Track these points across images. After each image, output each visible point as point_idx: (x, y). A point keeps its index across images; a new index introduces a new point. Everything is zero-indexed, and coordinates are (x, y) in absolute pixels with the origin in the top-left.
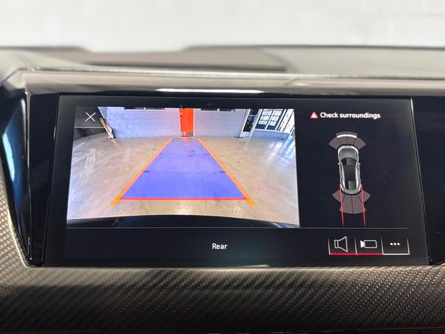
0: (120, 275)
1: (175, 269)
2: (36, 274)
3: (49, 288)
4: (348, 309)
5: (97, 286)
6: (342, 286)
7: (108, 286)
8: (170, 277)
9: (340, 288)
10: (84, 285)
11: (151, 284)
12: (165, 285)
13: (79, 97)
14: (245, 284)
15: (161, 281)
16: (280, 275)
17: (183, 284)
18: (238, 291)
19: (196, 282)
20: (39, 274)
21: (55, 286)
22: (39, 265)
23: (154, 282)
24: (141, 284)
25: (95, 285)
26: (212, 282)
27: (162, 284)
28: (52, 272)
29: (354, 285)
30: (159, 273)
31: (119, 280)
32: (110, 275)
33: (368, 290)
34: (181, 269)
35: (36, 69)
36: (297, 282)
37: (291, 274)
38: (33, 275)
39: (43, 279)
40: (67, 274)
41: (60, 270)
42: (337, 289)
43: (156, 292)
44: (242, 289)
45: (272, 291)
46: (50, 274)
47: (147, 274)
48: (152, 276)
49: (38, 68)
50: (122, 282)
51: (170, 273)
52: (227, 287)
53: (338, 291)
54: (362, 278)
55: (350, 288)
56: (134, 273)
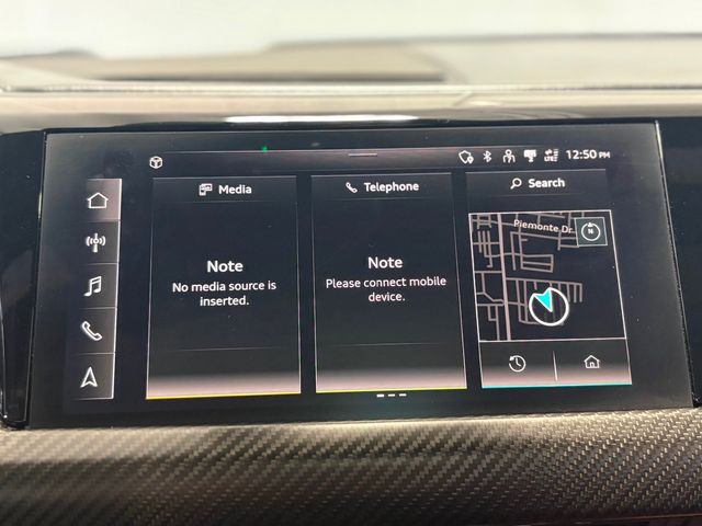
0: (161, 440)
1: (255, 426)
2: (14, 443)
4: (559, 482)
6: (544, 446)
7: (140, 459)
8: (247, 441)
9: (540, 450)
10: (99, 458)
11: (214, 453)
12: (240, 454)
13: (81, 135)
15: (230, 448)
16: (437, 431)
17: (269, 452)
18: (364, 462)
19: (291, 447)
20: (21, 443)
21: (49, 463)
22: (20, 427)
23: (219, 449)
24: (196, 454)
25: (117, 458)
26: (319, 446)
27: (233, 453)
28: (43, 439)
29: (563, 445)
30: (228, 434)
31: (159, 449)
32: (143, 440)
34: (265, 426)
35: (5, 90)
37: (456, 429)
38: (9, 444)
39: (27, 451)
40: (69, 440)
41: (57, 434)
42: (535, 451)
43: (223, 467)
44: (371, 457)
45: (422, 459)
46: (39, 442)
47: (207, 437)
48: (215, 439)
49: (9, 88)
50: (164, 451)
51: (246, 434)
52: (345, 454)
53: (536, 455)
54: (578, 432)
55: (557, 450)
56: (184, 436)
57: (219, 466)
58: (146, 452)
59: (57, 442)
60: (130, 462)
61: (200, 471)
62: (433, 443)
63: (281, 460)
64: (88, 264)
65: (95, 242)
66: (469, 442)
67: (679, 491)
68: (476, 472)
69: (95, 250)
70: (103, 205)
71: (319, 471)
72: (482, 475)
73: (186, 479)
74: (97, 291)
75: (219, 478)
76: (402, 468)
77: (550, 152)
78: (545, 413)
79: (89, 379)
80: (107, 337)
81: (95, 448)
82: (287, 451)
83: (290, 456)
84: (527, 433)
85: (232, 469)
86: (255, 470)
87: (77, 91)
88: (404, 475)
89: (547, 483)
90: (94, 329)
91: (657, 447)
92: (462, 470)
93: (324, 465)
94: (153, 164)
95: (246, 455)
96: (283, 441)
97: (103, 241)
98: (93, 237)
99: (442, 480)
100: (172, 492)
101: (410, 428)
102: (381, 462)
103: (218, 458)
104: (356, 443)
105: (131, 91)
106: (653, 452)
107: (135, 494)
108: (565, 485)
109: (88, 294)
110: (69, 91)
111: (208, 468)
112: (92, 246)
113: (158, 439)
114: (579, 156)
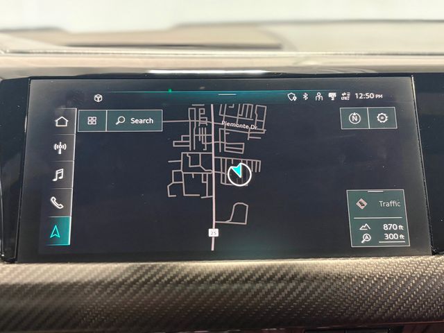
2: (8, 271)
3: (22, 286)
4: (347, 300)
5: (74, 283)
6: (337, 278)
7: (85, 282)
8: (152, 272)
9: (335, 281)
10: (60, 282)
11: (132, 280)
12: (148, 280)
13: (52, 81)
14: (233, 278)
16: (270, 268)
18: (225, 286)
19: (180, 276)
20: (12, 271)
21: (29, 284)
22: (12, 262)
23: (135, 277)
24: (120, 280)
26: (197, 276)
28: (26, 269)
29: (350, 278)
30: (141, 268)
32: (87, 271)
33: (365, 282)
35: (5, 52)
36: (288, 275)
37: (282, 267)
38: (5, 273)
39: (16, 276)
41: (34, 266)
42: (332, 281)
43: (138, 288)
44: (229, 283)
45: (261, 285)
46: (23, 271)
47: (128, 269)
48: (133, 271)
49: (8, 51)
50: (101, 278)
51: (152, 267)
52: (213, 281)
53: (332, 284)
54: (359, 270)
55: (346, 280)
56: (113, 269)
57: (135, 287)
58: (89, 278)
59: (34, 271)
60: (80, 284)
61: (123, 291)
62: (268, 275)
63: (173, 284)
64: (55, 161)
65: (60, 147)
66: (290, 275)
67: (422, 307)
68: (295, 294)
69: (60, 153)
70: (65, 124)
71: (197, 291)
72: (299, 295)
73: (114, 295)
74: (61, 178)
75: (134, 295)
76: (249, 290)
77: (345, 94)
78: (339, 257)
79: (55, 232)
80: (66, 207)
81: (58, 275)
82: (177, 279)
83: (179, 282)
84: (327, 270)
85: (143, 290)
86: (157, 290)
87: (50, 53)
88: (250, 295)
89: (339, 301)
90: (58, 201)
91: (409, 279)
92: (286, 292)
93: (200, 288)
94: (96, 99)
95: (152, 281)
96: (175, 273)
97: (65, 147)
98: (58, 144)
99: (274, 298)
100: (105, 304)
101: (254, 266)
102: (235, 286)
103: (134, 282)
104: (220, 275)
105: (84, 53)
106: (406, 282)
107: (82, 304)
108: (350, 302)
109: (55, 180)
110: (46, 53)
111: (128, 289)
112: (58, 150)
113: (97, 270)
114: (363, 96)
